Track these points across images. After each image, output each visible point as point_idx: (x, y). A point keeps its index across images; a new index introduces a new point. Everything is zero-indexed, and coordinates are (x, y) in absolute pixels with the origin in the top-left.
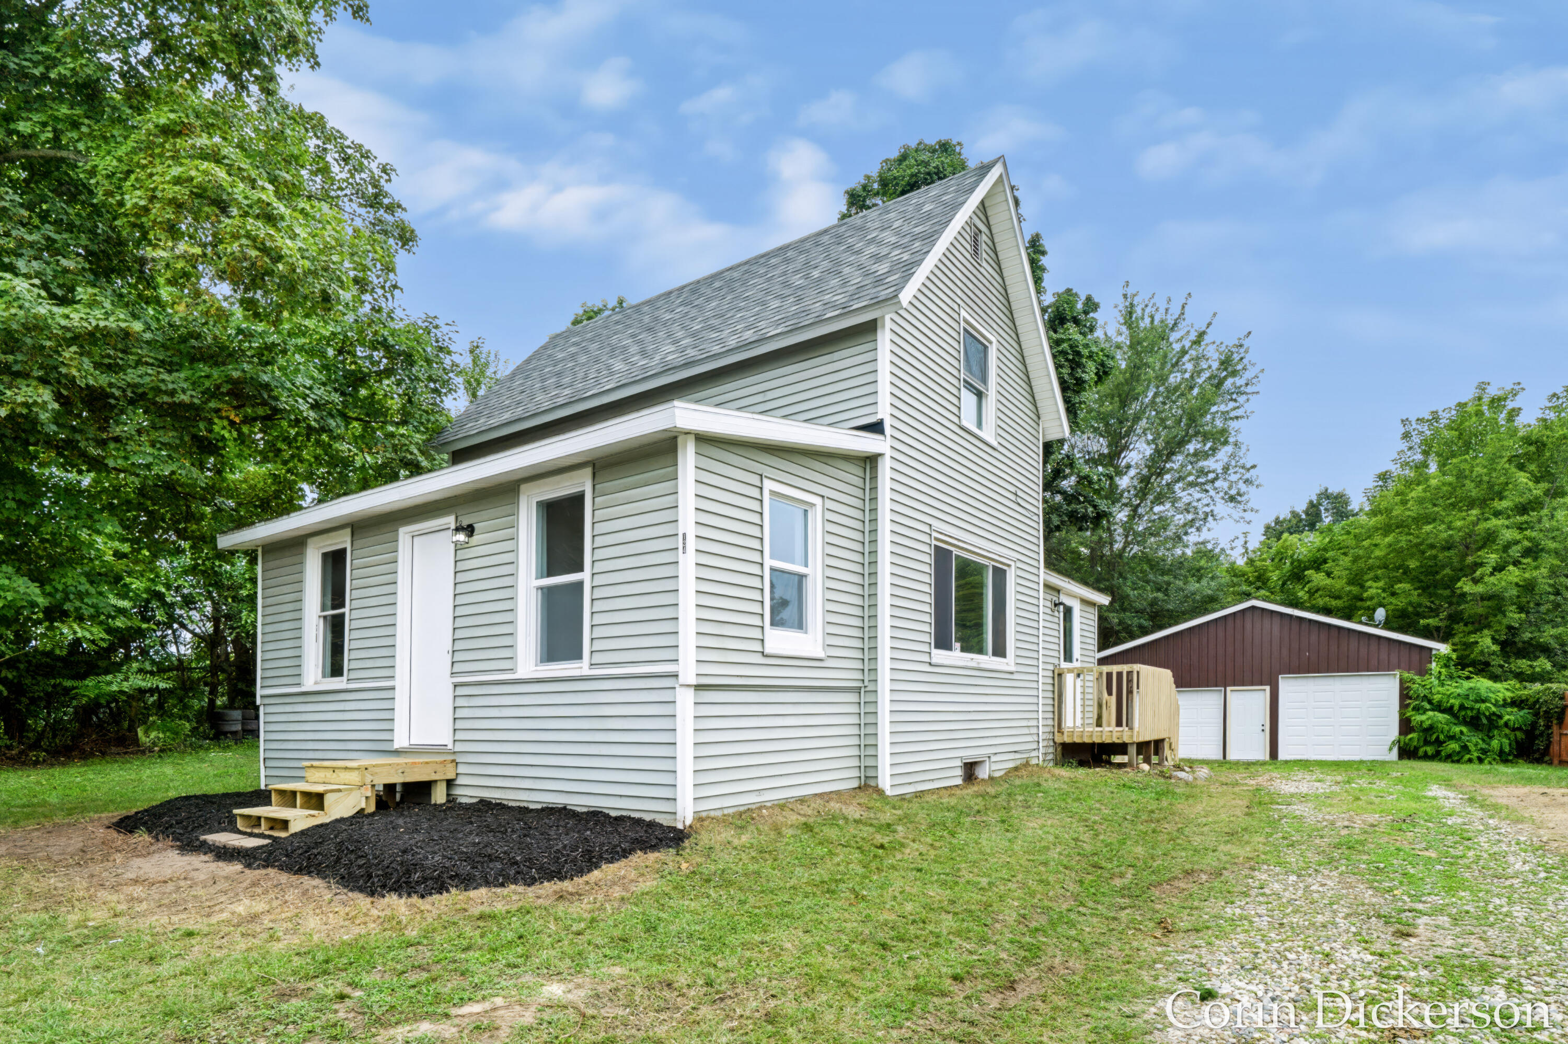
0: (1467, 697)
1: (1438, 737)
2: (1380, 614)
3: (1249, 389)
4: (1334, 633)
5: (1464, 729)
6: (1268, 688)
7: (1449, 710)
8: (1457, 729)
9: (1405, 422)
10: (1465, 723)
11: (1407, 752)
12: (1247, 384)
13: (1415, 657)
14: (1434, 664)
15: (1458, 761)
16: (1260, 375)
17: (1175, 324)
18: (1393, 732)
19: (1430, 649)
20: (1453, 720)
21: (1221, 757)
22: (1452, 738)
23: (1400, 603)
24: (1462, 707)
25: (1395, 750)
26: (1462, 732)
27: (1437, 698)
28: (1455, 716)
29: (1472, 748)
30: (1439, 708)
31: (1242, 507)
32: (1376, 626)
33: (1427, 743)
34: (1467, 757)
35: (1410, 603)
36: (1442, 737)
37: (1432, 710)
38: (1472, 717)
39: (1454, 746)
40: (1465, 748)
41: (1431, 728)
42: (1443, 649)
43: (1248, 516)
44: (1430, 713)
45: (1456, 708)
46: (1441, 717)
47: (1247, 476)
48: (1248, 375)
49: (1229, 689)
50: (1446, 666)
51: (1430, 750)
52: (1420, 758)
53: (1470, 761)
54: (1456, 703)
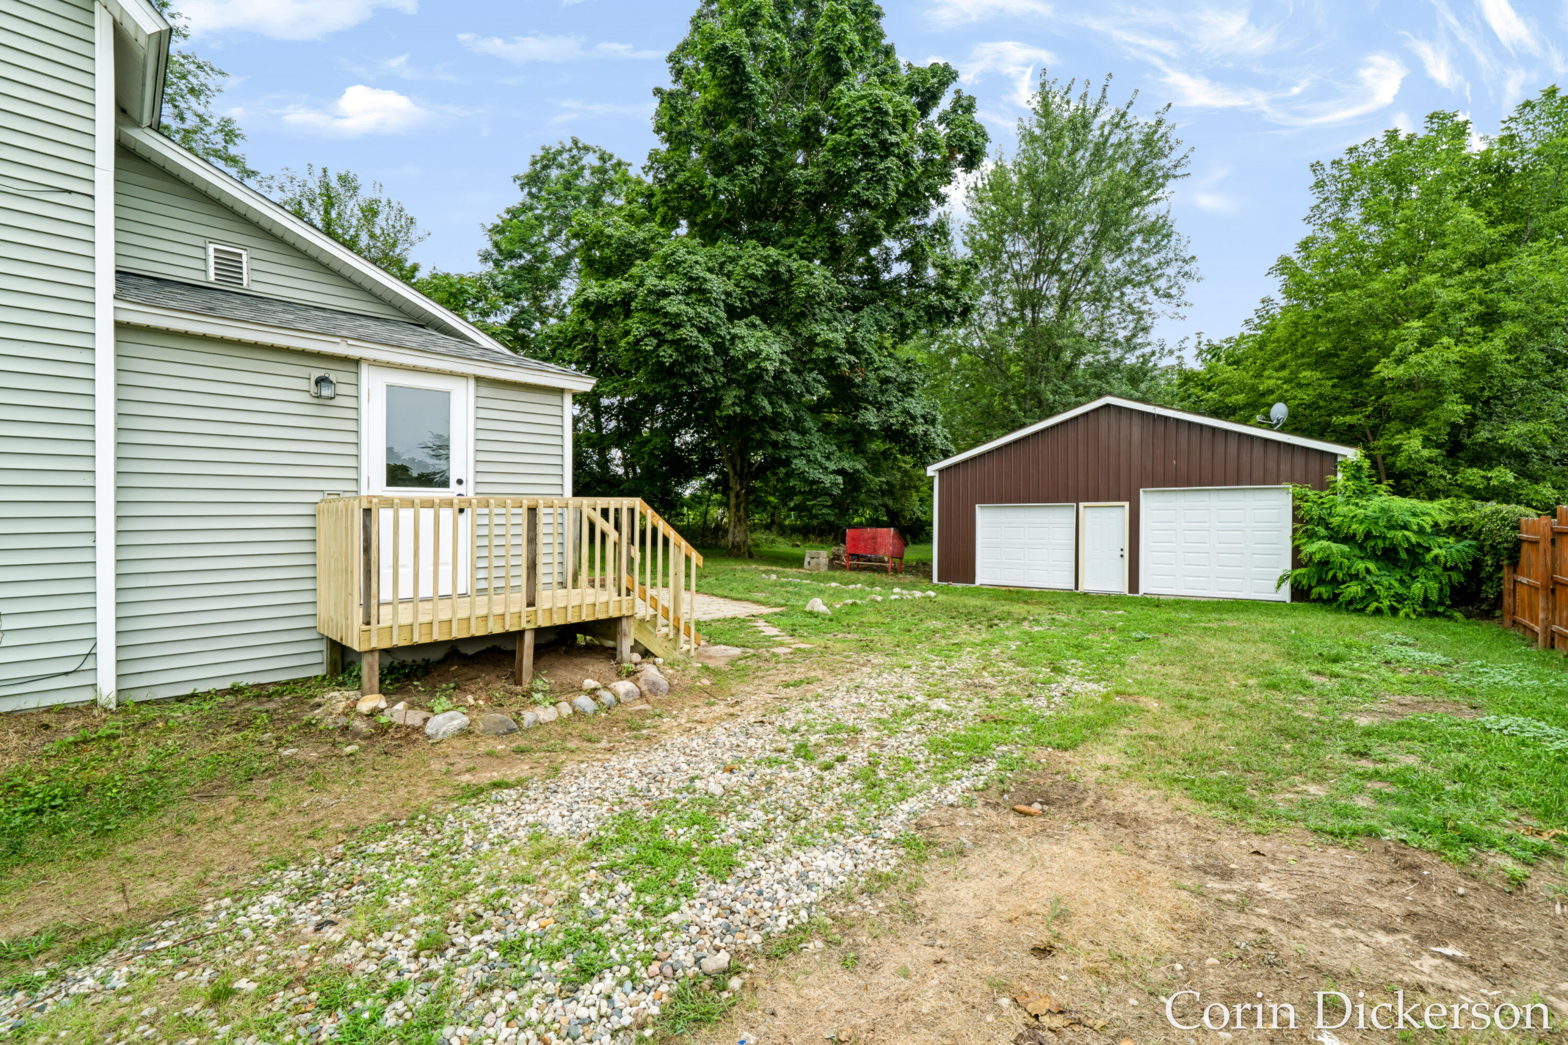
0: (1376, 521)
1: (1334, 576)
2: (1279, 411)
3: (1179, 172)
4: (1207, 434)
5: (1372, 566)
6: (1127, 504)
7: (1349, 539)
8: (1360, 566)
10: (1374, 557)
11: (1300, 594)
12: (1175, 166)
13: (1314, 464)
14: (1340, 476)
15: (1362, 611)
16: (1191, 155)
17: (1097, 110)
18: (1286, 564)
19: (1335, 456)
20: (1357, 552)
21: (1072, 586)
22: (1355, 577)
23: (1305, 396)
24: (1368, 535)
25: (1286, 588)
26: (1368, 571)
27: (1335, 521)
28: (1361, 547)
29: (1382, 593)
30: (1335, 536)
31: (1175, 301)
32: (1271, 427)
33: (1321, 582)
34: (1375, 604)
35: (1321, 396)
36: (1340, 575)
37: (1330, 538)
38: (1385, 550)
39: (1354, 589)
40: (1371, 591)
41: (1325, 563)
42: (1351, 454)
43: (1182, 311)
44: (1325, 543)
45: (1360, 538)
46: (1335, 547)
47: (1187, 268)
48: (1175, 156)
49: (1081, 505)
50: (1356, 478)
51: (1324, 591)
52: (1314, 601)
53: (1378, 612)
54: (1359, 529)
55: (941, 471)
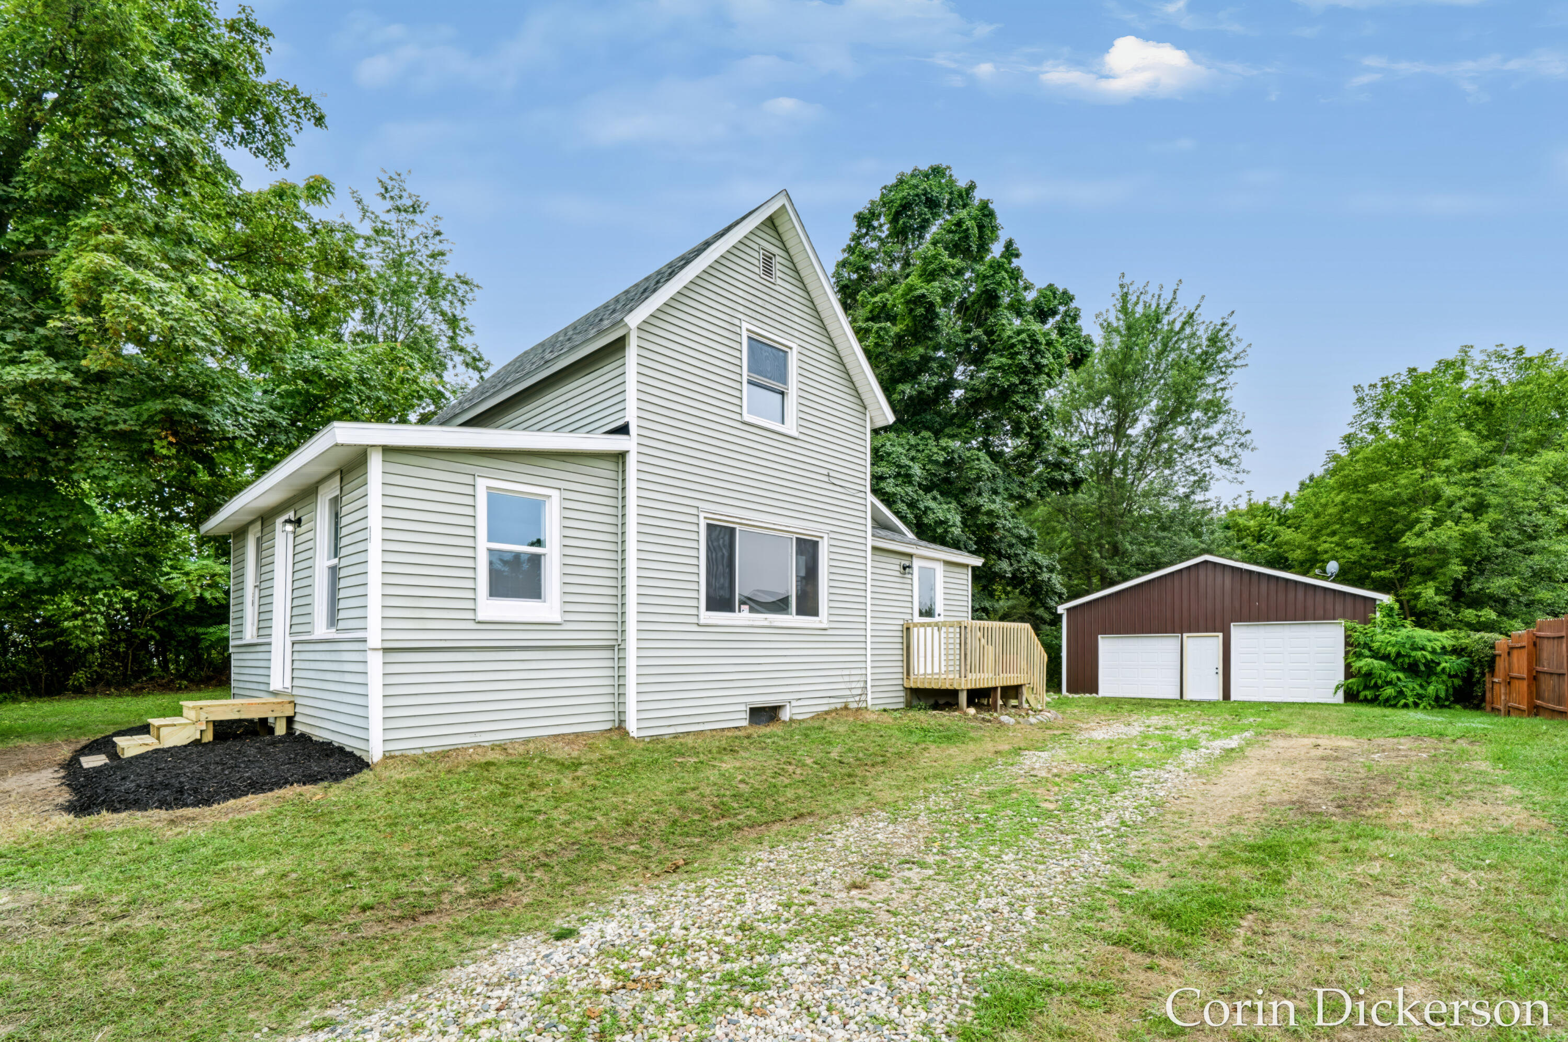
0: (1403, 645)
1: (1376, 683)
2: (1333, 567)
3: (1238, 363)
4: (1282, 585)
5: (1401, 675)
6: (1221, 635)
7: (1386, 657)
8: (1393, 675)
9: (1357, 389)
10: (1403, 670)
11: (1351, 697)
12: (1235, 358)
13: (1360, 605)
14: (1378, 614)
15: (1394, 706)
16: (1248, 350)
17: (1168, 308)
18: (1340, 677)
19: (1374, 600)
20: (1391, 666)
21: (1178, 697)
22: (1389, 683)
23: (1352, 556)
24: (1399, 654)
25: (1341, 693)
26: (1399, 679)
27: (1375, 645)
28: (1394, 663)
29: (1409, 693)
30: (1376, 655)
31: (1234, 468)
32: (1325, 579)
33: (1366, 687)
34: (1403, 701)
35: (1363, 556)
36: (1380, 682)
37: (1372, 657)
38: (1409, 664)
39: (1389, 691)
40: (1401, 693)
41: (1369, 674)
42: (1386, 599)
43: (1241, 477)
44: (1369, 660)
45: (1393, 655)
46: (1376, 663)
47: (1243, 440)
48: (1235, 350)
49: (1185, 635)
50: (1389, 615)
51: (1369, 694)
52: (1361, 701)
53: (1406, 706)
54: (1392, 650)
55: (1068, 610)
